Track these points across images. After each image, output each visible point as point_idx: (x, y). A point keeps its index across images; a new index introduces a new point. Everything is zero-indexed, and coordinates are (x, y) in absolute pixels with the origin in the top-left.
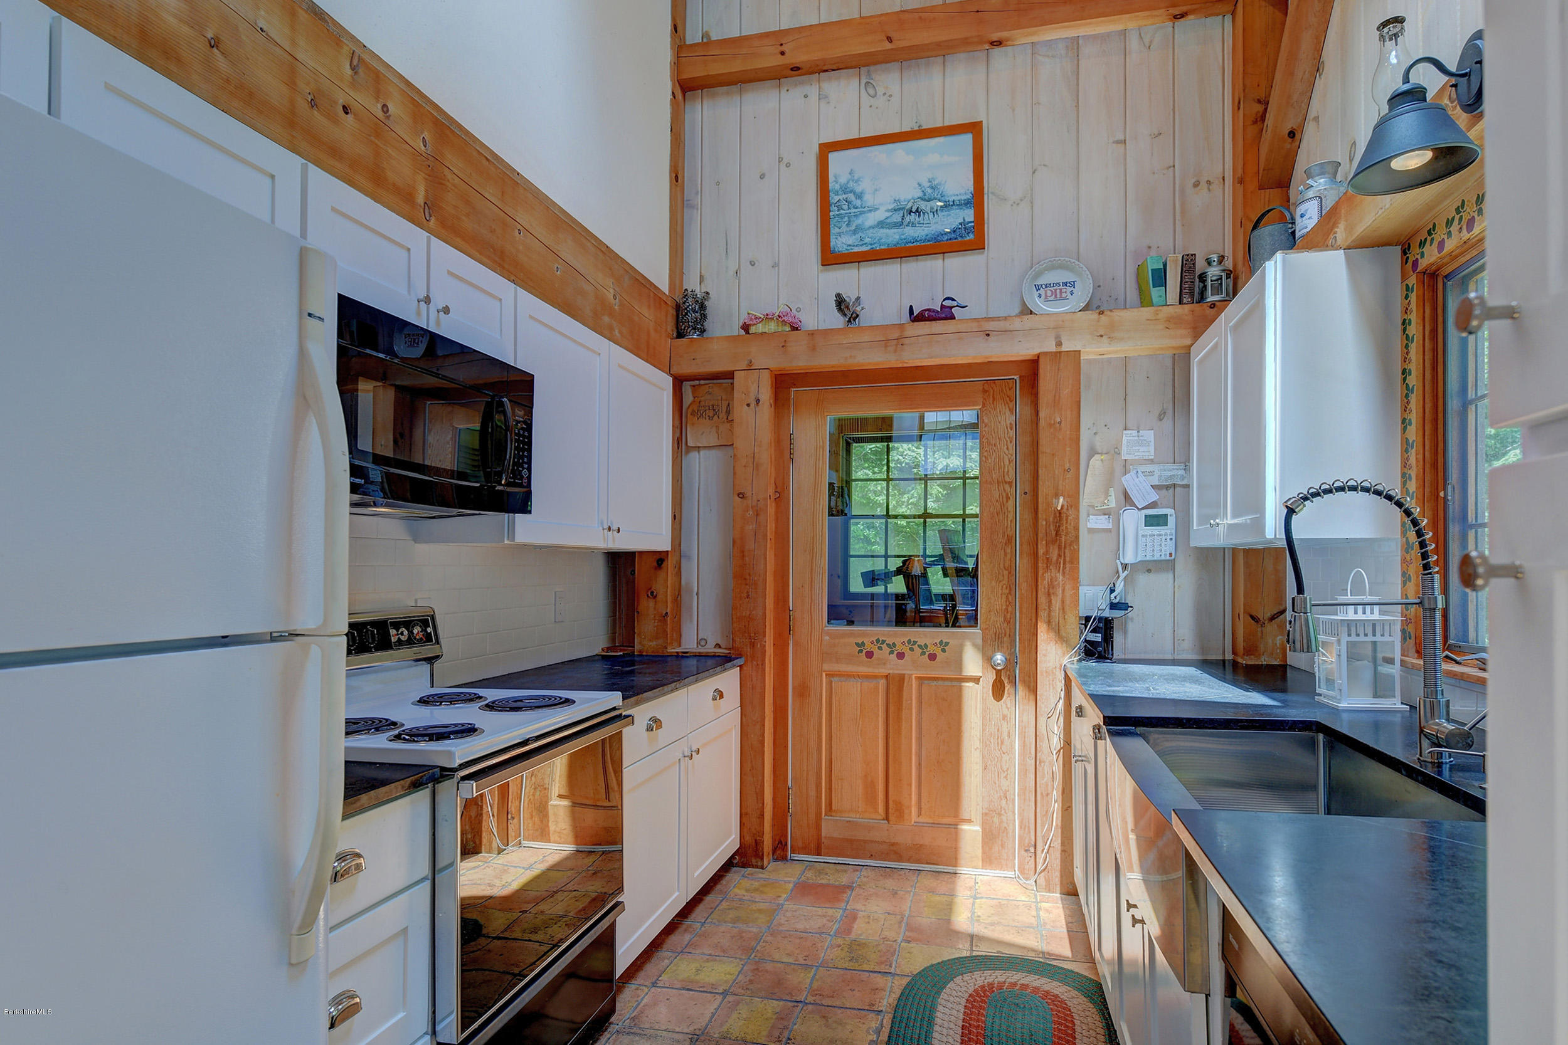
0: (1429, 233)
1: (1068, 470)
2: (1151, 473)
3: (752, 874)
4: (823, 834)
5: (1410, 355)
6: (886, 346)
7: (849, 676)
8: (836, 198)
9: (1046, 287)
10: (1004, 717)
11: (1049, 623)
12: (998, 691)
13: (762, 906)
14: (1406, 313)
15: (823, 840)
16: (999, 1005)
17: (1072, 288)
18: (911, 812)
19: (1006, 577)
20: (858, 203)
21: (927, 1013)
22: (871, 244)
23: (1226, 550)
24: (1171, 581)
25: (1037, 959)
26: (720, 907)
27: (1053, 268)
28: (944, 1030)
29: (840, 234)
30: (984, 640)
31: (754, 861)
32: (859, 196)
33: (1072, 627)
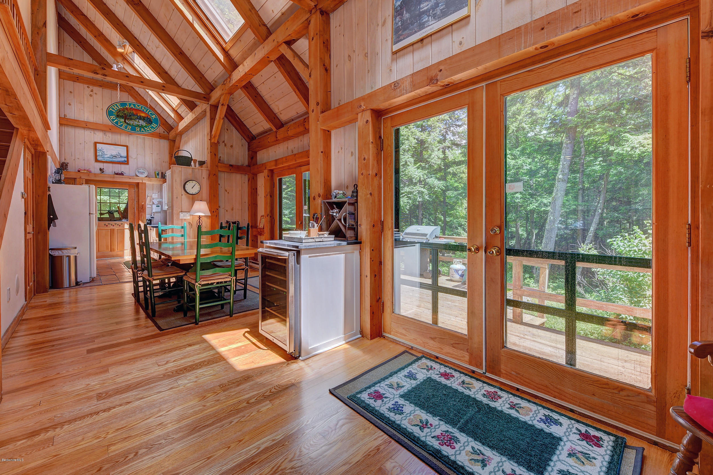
1: (144, 199)
2: (157, 200)
6: (110, 177)
7: (103, 229)
8: (98, 152)
9: (140, 172)
11: (141, 220)
17: (144, 173)
19: (133, 214)
22: (106, 160)
27: (141, 169)
29: (99, 157)
32: (103, 152)
33: (145, 221)
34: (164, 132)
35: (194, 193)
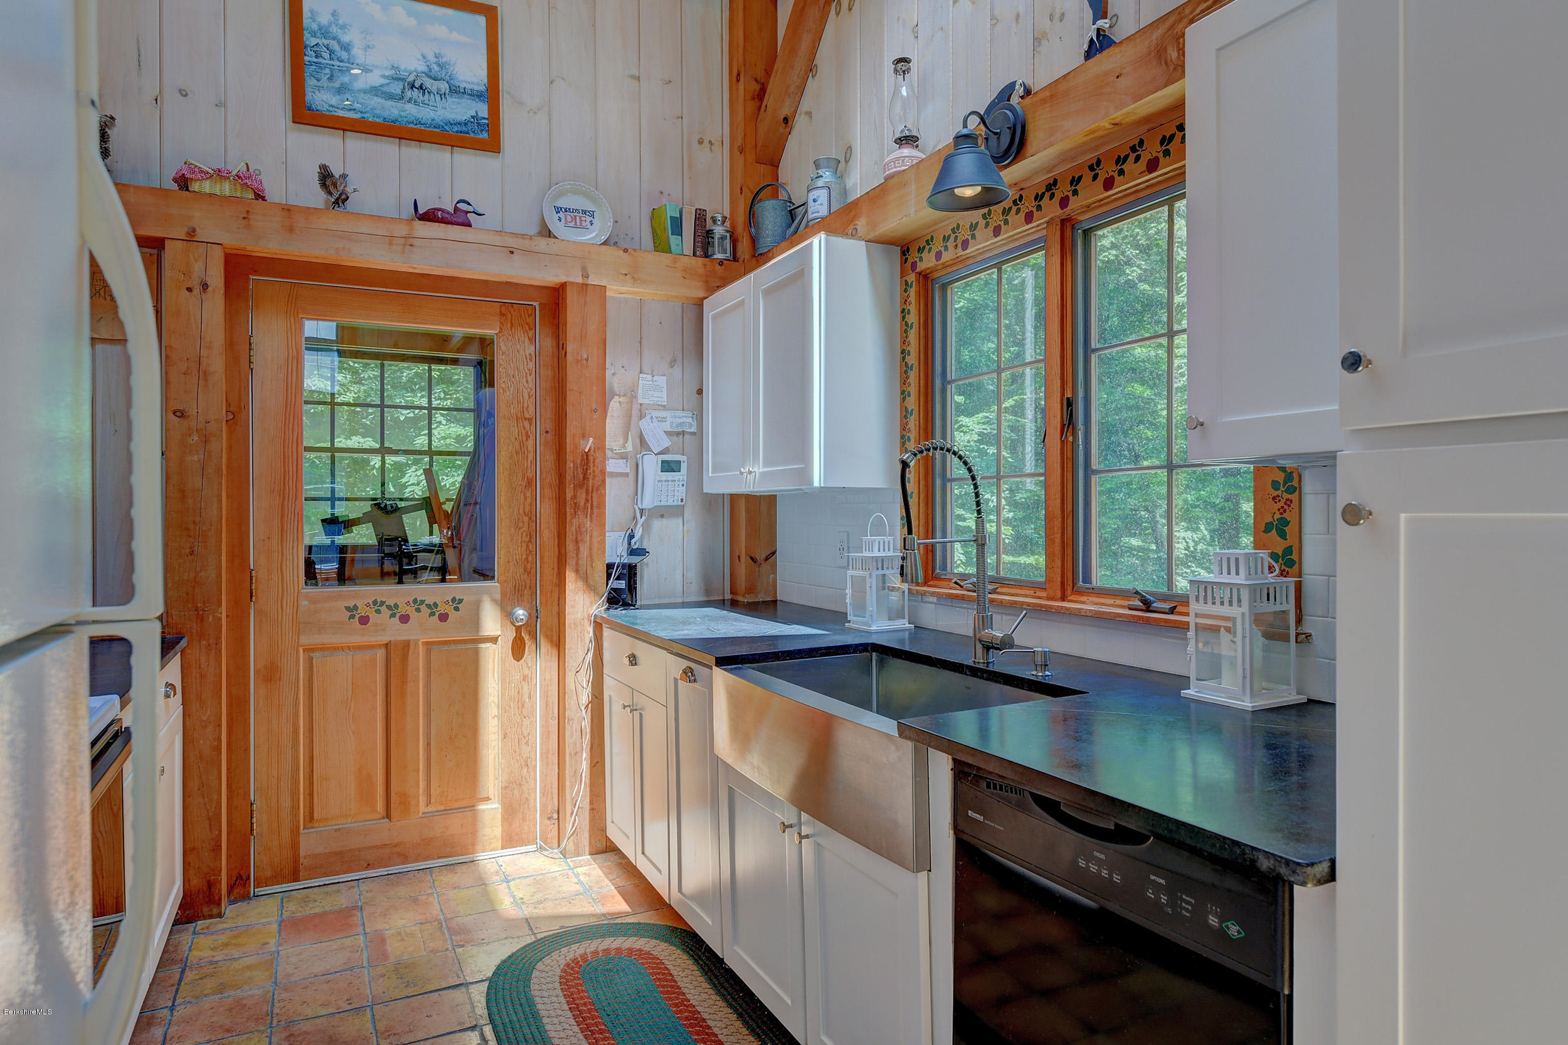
0: (927, 242)
1: (595, 411)
2: (664, 420)
3: (207, 928)
4: (302, 854)
5: (909, 339)
6: (391, 244)
7: (336, 649)
8: (313, 41)
9: (566, 211)
10: (525, 678)
11: (577, 571)
12: (518, 650)
13: (248, 961)
14: (905, 303)
15: (301, 861)
16: (593, 976)
17: (591, 219)
18: (419, 802)
19: (526, 525)
20: (344, 55)
21: (527, 1009)
22: (361, 112)
23: (725, 496)
24: (681, 526)
25: (602, 922)
26: (186, 980)
27: (575, 192)
28: (554, 1019)
29: (319, 88)
30: (503, 594)
31: (205, 910)
32: (346, 47)
33: (599, 577)
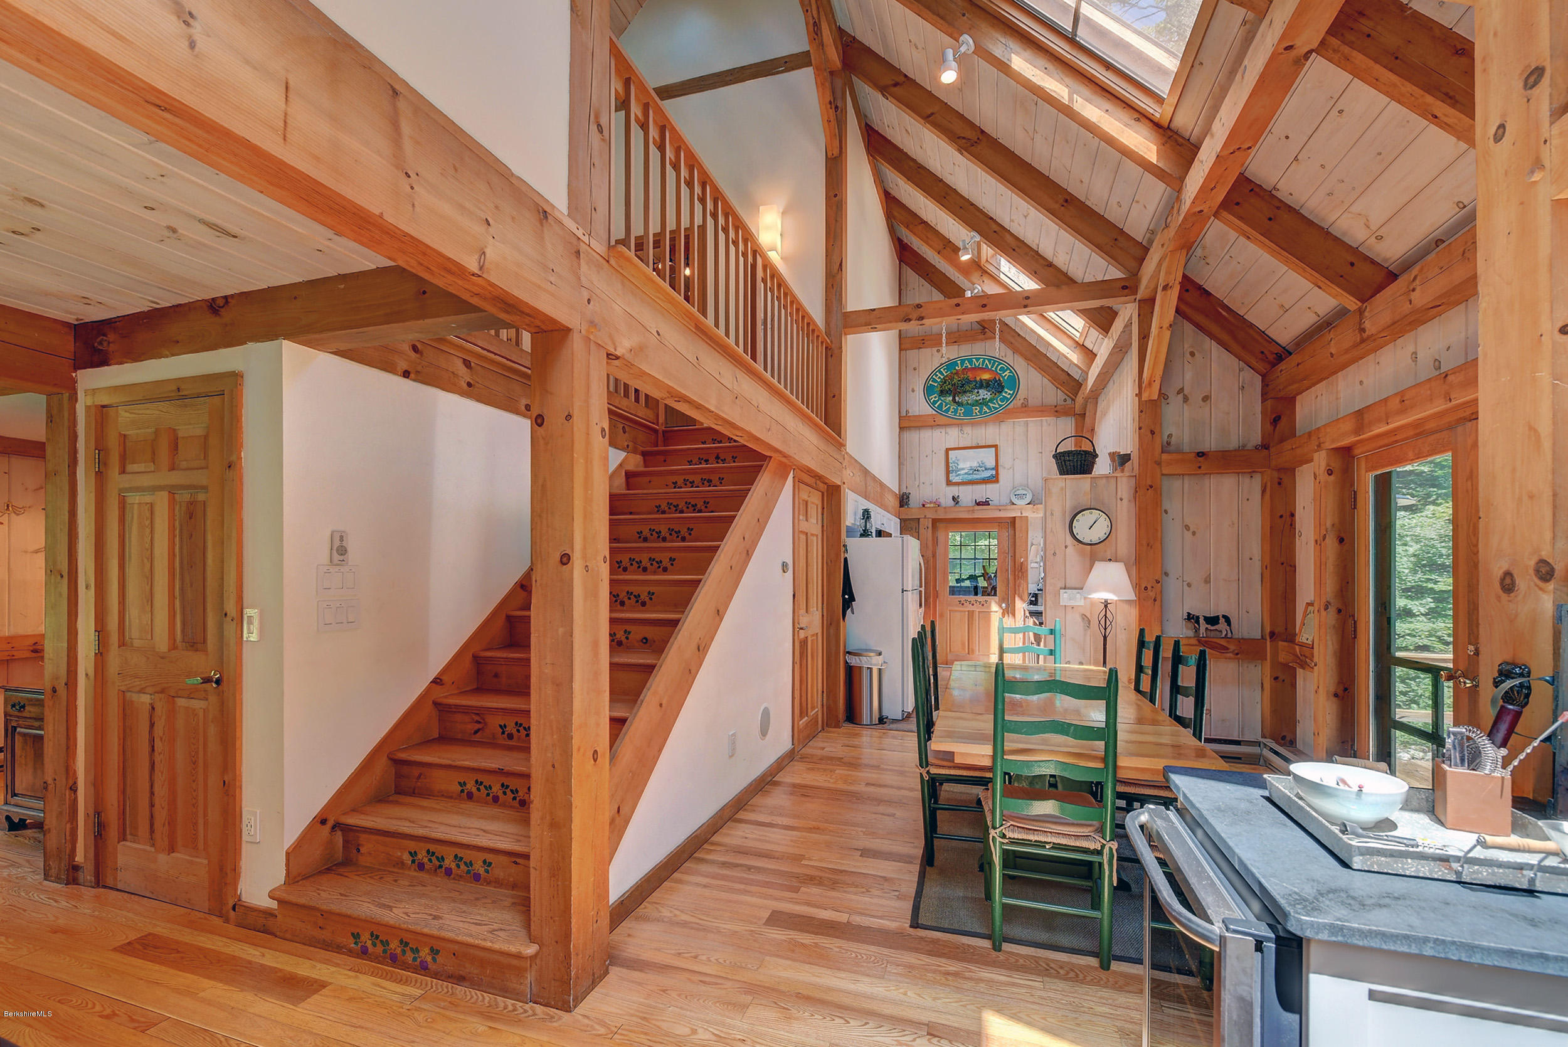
1: (1024, 550)
6: (968, 512)
7: (957, 612)
8: (951, 465)
9: (1018, 496)
10: (1004, 623)
11: (1019, 595)
12: (1002, 615)
17: (1025, 497)
22: (963, 480)
27: (1020, 490)
29: (952, 476)
32: (959, 465)
33: (1026, 596)
34: (1065, 400)
35: (1095, 540)
